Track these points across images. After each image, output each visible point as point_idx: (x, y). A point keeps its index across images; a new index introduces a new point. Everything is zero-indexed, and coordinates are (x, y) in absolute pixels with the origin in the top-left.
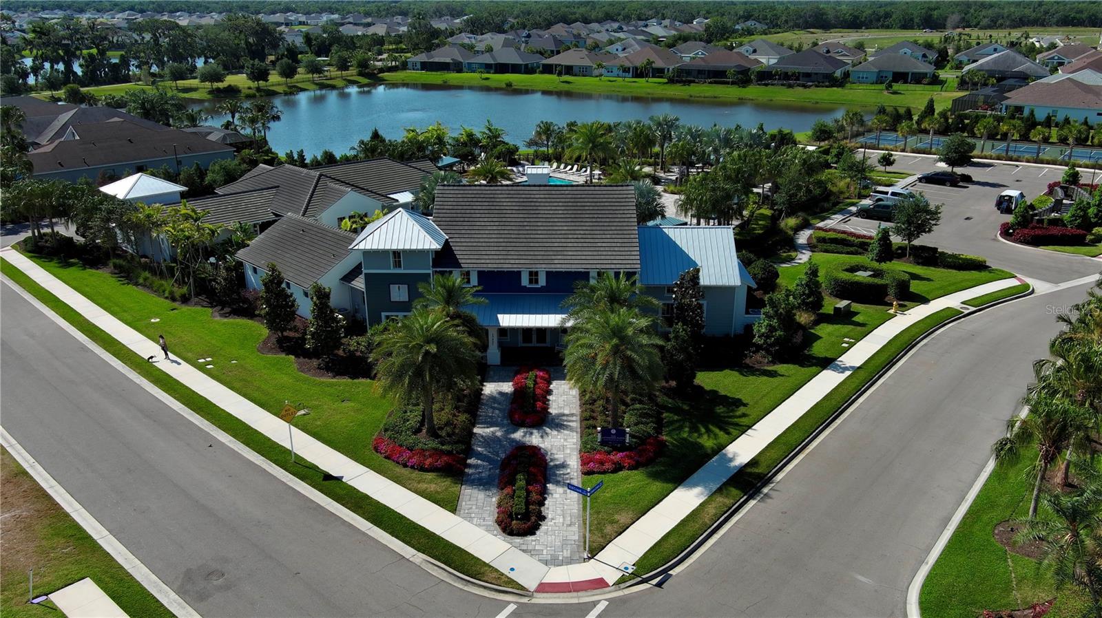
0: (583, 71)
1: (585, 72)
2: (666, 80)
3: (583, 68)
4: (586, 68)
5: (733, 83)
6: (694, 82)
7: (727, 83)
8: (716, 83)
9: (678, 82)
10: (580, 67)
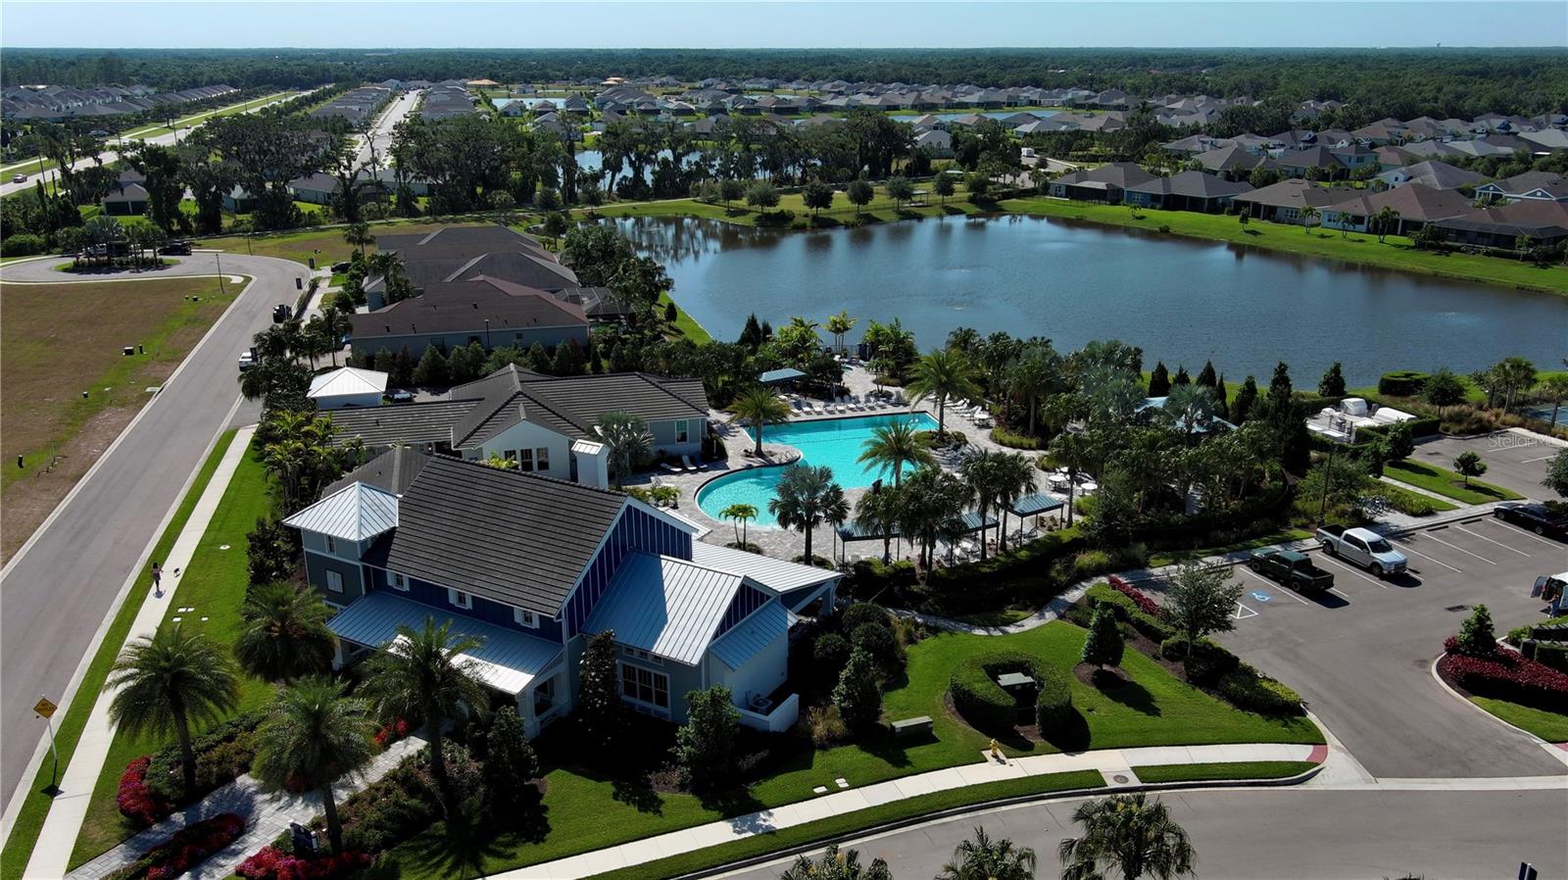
0: (1291, 216)
1: (1292, 217)
2: (1412, 243)
3: (1292, 212)
4: (1296, 212)
5: (1526, 258)
6: (1458, 249)
7: (1516, 257)
8: (1496, 254)
9: (1431, 247)
10: (1287, 210)
